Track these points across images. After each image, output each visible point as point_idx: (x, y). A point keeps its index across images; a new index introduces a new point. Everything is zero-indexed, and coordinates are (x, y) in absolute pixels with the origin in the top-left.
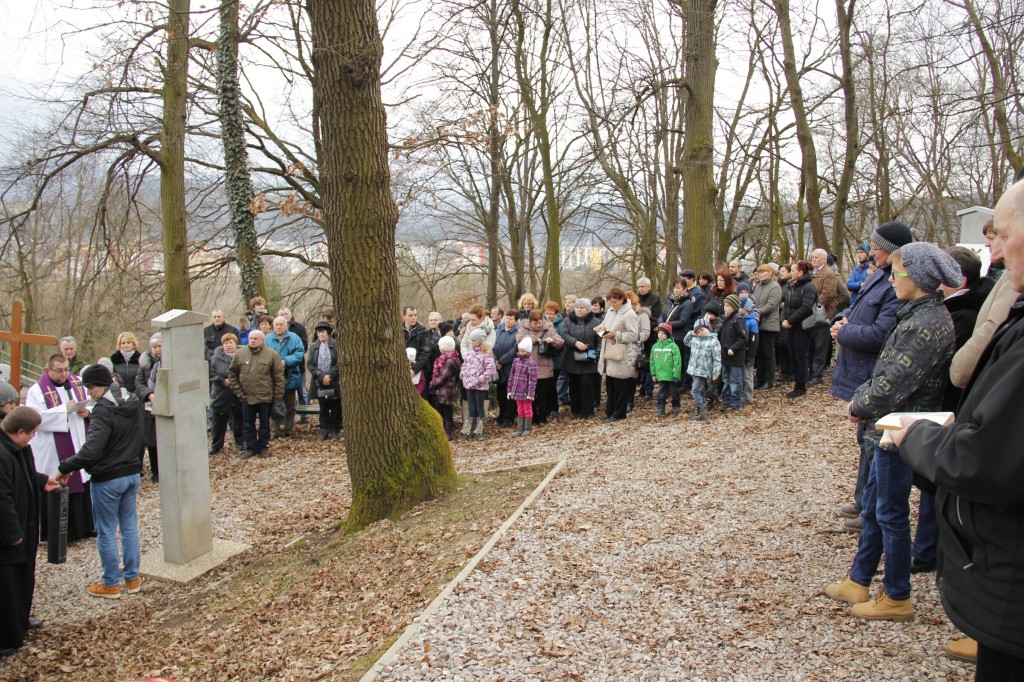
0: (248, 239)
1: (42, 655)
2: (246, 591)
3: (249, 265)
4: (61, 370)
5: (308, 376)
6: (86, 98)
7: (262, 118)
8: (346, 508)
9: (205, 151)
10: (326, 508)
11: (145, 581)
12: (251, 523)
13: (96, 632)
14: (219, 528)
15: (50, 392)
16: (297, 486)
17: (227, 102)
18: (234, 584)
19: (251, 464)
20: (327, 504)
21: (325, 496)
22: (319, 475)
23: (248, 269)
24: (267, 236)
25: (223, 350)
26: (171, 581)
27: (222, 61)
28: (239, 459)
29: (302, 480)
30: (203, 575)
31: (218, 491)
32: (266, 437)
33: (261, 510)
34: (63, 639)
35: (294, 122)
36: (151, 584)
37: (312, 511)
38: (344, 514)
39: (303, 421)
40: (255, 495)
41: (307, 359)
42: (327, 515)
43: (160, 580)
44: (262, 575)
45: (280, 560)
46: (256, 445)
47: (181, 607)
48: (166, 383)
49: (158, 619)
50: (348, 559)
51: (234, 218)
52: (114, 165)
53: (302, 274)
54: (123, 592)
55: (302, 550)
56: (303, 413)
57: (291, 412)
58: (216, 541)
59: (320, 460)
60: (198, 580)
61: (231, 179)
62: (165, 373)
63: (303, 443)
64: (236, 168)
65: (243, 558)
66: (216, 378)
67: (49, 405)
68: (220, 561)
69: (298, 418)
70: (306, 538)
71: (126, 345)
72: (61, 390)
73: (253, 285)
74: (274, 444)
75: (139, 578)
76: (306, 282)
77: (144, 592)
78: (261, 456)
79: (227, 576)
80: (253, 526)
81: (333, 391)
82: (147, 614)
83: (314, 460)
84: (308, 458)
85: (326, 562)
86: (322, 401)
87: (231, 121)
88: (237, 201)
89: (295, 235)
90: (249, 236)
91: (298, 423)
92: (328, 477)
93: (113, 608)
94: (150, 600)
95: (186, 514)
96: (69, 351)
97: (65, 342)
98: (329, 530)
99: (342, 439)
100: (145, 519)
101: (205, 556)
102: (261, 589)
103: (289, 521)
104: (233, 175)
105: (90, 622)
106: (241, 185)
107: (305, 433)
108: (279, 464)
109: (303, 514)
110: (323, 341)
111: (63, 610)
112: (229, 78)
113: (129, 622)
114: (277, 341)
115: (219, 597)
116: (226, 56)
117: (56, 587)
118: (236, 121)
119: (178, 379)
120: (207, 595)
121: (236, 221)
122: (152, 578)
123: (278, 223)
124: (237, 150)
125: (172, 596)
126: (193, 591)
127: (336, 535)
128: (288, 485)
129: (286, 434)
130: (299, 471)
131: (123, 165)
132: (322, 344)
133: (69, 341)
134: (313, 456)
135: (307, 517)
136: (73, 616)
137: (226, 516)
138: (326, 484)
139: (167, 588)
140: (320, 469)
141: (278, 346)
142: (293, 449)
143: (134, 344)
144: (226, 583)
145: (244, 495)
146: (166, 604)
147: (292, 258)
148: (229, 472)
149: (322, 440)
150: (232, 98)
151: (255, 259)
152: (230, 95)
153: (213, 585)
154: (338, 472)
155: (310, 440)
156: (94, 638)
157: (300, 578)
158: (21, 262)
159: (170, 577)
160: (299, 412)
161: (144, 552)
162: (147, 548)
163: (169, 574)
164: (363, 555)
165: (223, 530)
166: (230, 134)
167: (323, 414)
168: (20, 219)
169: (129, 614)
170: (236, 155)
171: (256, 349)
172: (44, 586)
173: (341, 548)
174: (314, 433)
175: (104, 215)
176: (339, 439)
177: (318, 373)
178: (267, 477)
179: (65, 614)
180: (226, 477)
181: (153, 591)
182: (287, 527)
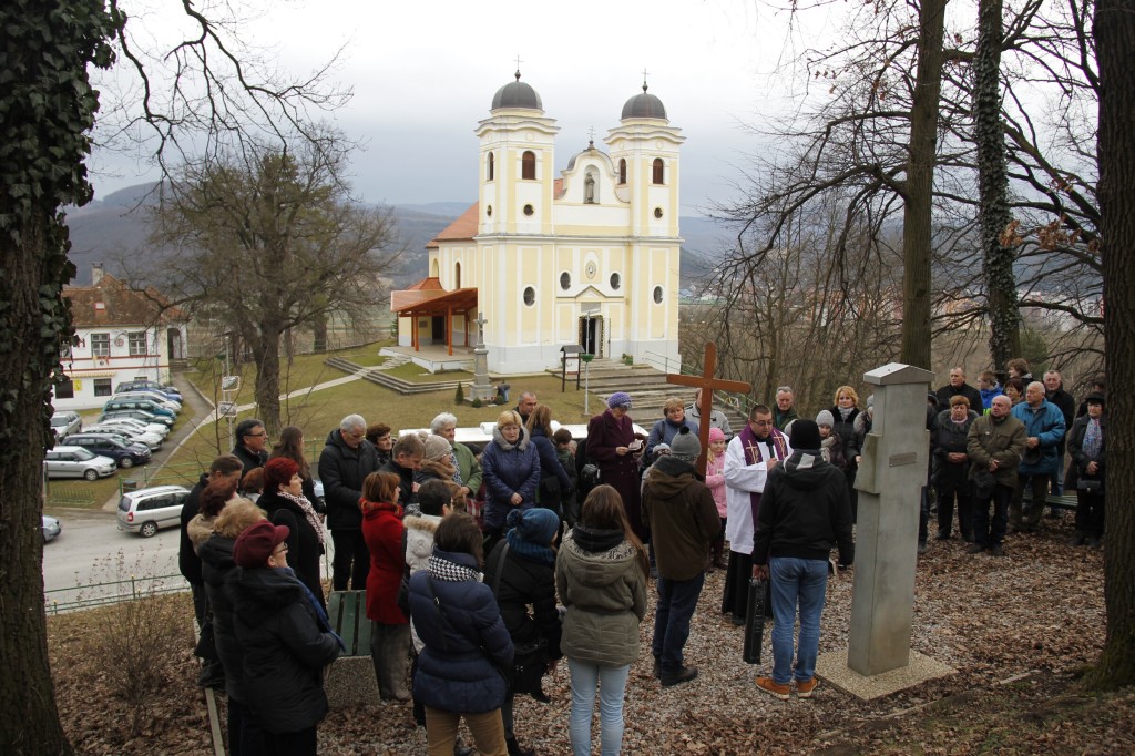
0: (1003, 285)
1: (691, 746)
2: (935, 735)
3: (1003, 317)
4: (763, 423)
5: (1068, 458)
6: (829, 128)
7: (1031, 143)
8: (1096, 647)
9: (957, 182)
10: (1066, 640)
11: (820, 687)
12: (963, 639)
13: (751, 736)
14: (922, 638)
15: (751, 447)
16: (1032, 602)
17: (984, 119)
18: (924, 722)
19: (977, 562)
20: (1070, 635)
21: (1068, 623)
22: (1064, 591)
23: (1001, 320)
24: (1032, 284)
25: (948, 415)
26: (849, 694)
27: (979, 71)
28: (963, 553)
29: (1040, 594)
30: (889, 696)
31: (930, 589)
32: (1000, 530)
33: (978, 624)
34: (715, 734)
35: (1074, 147)
36: (827, 691)
37: (1047, 641)
38: (1092, 655)
39: (1054, 515)
40: (975, 602)
41: (1068, 437)
42: (1067, 650)
43: (838, 689)
44: (962, 717)
45: (990, 702)
46: (988, 540)
47: (854, 733)
48: (873, 452)
49: (822, 741)
50: (1086, 730)
51: (988, 258)
52: (855, 201)
53: (1075, 332)
54: (792, 693)
55: (1022, 694)
56: (1055, 506)
57: (1038, 503)
58: (914, 655)
59: (1069, 571)
60: (881, 701)
61: (986, 211)
62: (875, 440)
63: (1049, 545)
64: (993, 198)
65: (943, 685)
66: (938, 450)
67: (749, 461)
68: (914, 683)
69: (1047, 510)
70: (1032, 677)
71: (845, 400)
72: (763, 446)
73: (1006, 342)
74: (1010, 541)
75: (814, 681)
76: (1077, 342)
77: (816, 700)
78: (993, 553)
79: (918, 705)
80: (964, 644)
81: (1099, 483)
82: (812, 730)
83: (1060, 570)
84: (1053, 567)
85: (1053, 724)
86: (1082, 494)
87: (989, 141)
88: (992, 238)
89: (1067, 284)
90: (1005, 281)
91: (1047, 517)
92: (1076, 597)
93: (777, 711)
94: (820, 712)
95: (880, 616)
96: (785, 403)
97: (781, 392)
98: (1066, 672)
99: (1102, 548)
100: (839, 607)
101: (897, 671)
102: (954, 740)
103: (1014, 648)
104: (988, 206)
105: (747, 722)
106: (998, 218)
107: (1054, 532)
108: (1014, 567)
109: (1034, 642)
110: (1094, 418)
111: (725, 697)
112: (988, 90)
113: (789, 734)
114: (1030, 411)
115: (900, 734)
116: (985, 63)
117: (726, 667)
118: (995, 142)
119: (889, 449)
120: (886, 725)
121: (989, 262)
122: (830, 684)
123: (1047, 269)
124: (995, 176)
125: (846, 713)
126: (873, 715)
127: (1074, 685)
128: (1019, 598)
129: (1029, 529)
130: (1037, 581)
131: (865, 200)
132: (1092, 421)
133: (785, 391)
134: (1059, 565)
135: (1038, 647)
136: (733, 707)
137: (934, 624)
138: (1072, 606)
139: (843, 702)
140: (1067, 584)
141: (1030, 419)
142: (1034, 550)
143: (854, 400)
144: (915, 714)
145: (961, 600)
146: (837, 723)
147: (1061, 312)
148: (948, 567)
149: (1077, 545)
150: (991, 114)
151: (1010, 309)
152: (988, 110)
153: (898, 713)
154: (1091, 592)
155: (1059, 541)
156: (747, 743)
157: (1010, 738)
158: (770, 307)
159: (849, 689)
160: (1049, 504)
161: (828, 648)
162: (832, 644)
163: (850, 685)
164: (1111, 730)
165: (926, 641)
166: (987, 158)
167: (1080, 510)
168: (756, 260)
169: (792, 724)
170: (993, 182)
171: (999, 417)
172: (714, 664)
173: (1078, 710)
174: (1066, 534)
175: (842, 255)
176: (1099, 546)
177: (1082, 457)
178: (996, 582)
179: (726, 704)
180: (944, 573)
181: (826, 702)
182: (1008, 656)
